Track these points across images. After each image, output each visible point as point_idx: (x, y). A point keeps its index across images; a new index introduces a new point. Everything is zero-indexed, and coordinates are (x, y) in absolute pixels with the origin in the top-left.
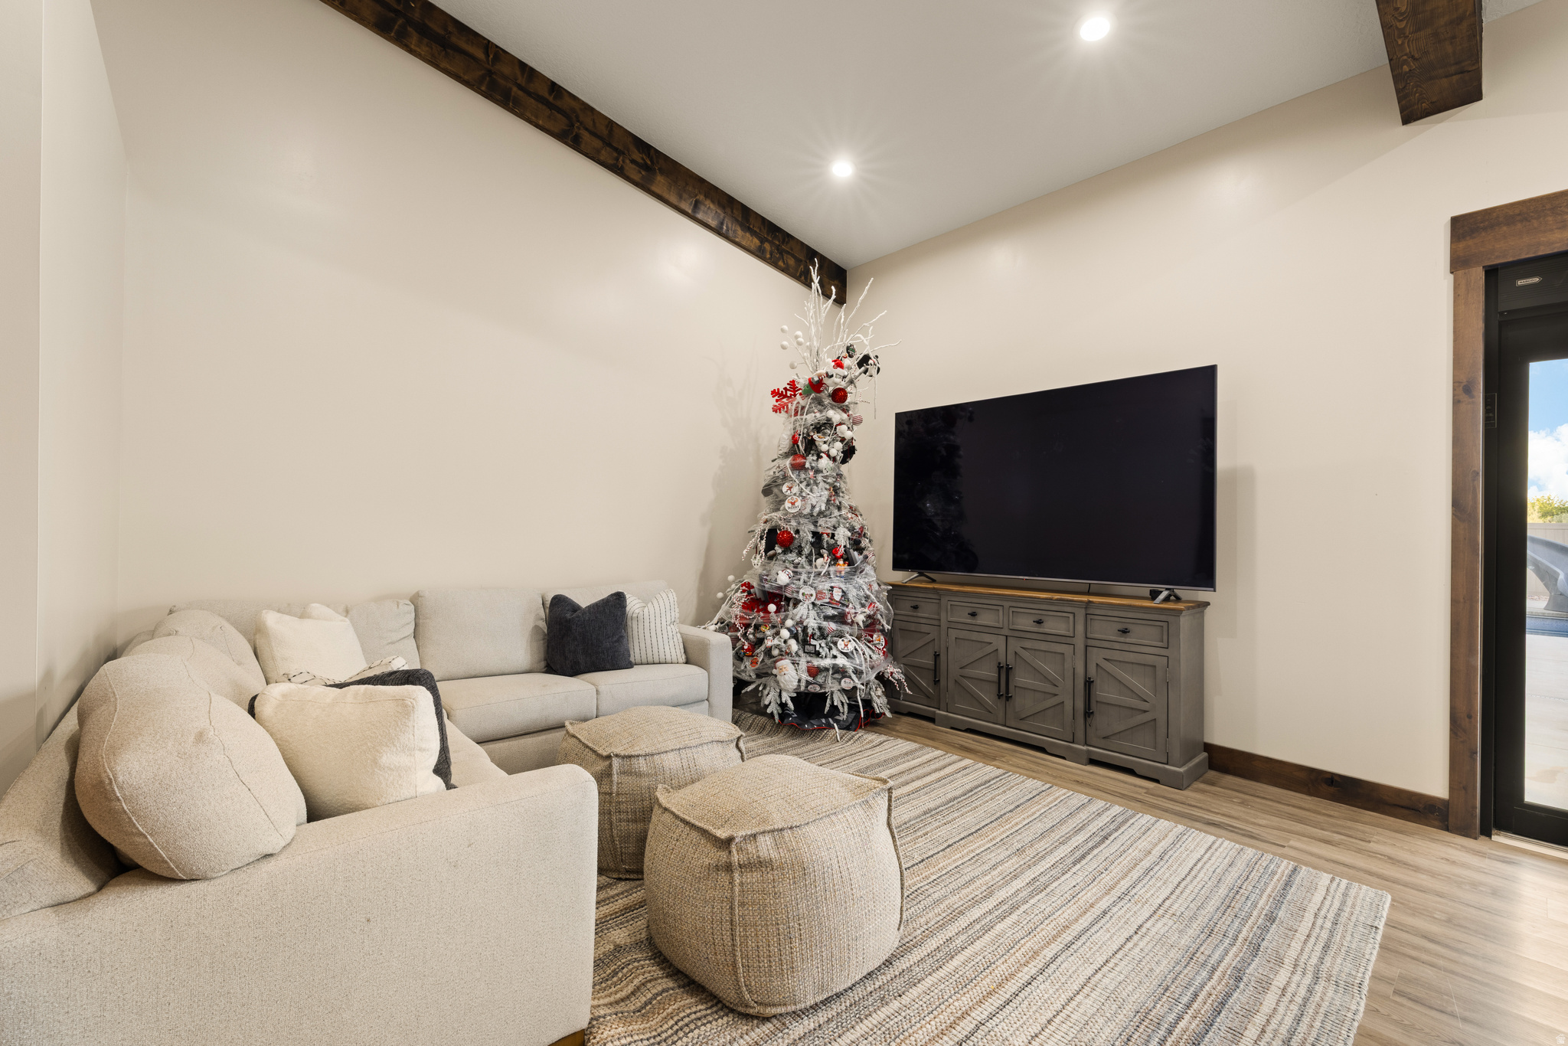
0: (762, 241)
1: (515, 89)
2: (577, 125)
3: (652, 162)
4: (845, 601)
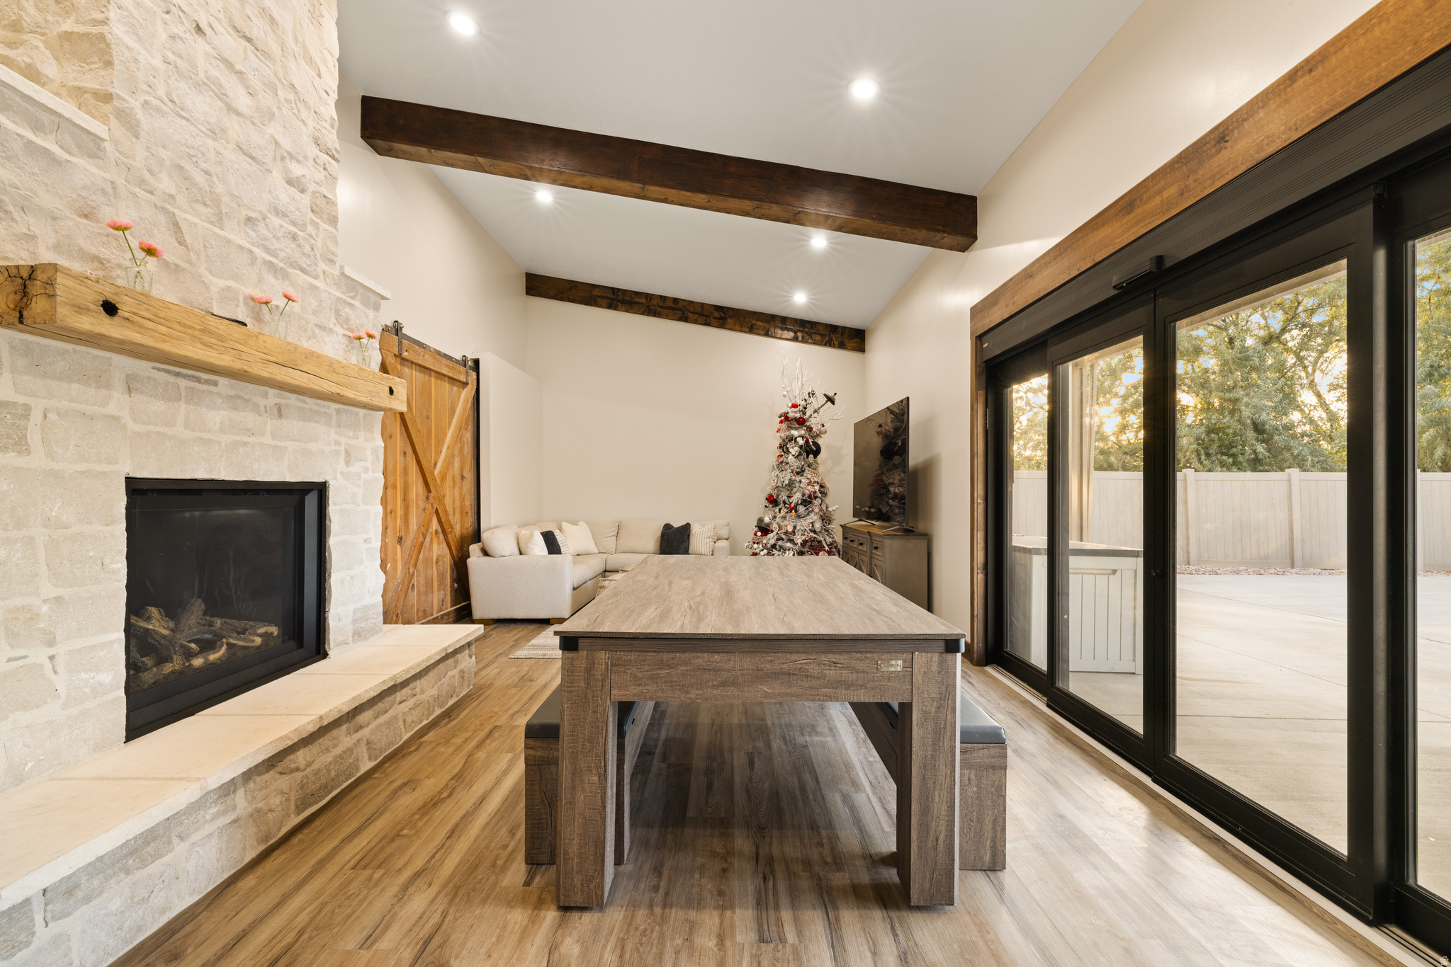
1: (658, 309)
2: (686, 312)
3: (725, 315)
4: (793, 533)
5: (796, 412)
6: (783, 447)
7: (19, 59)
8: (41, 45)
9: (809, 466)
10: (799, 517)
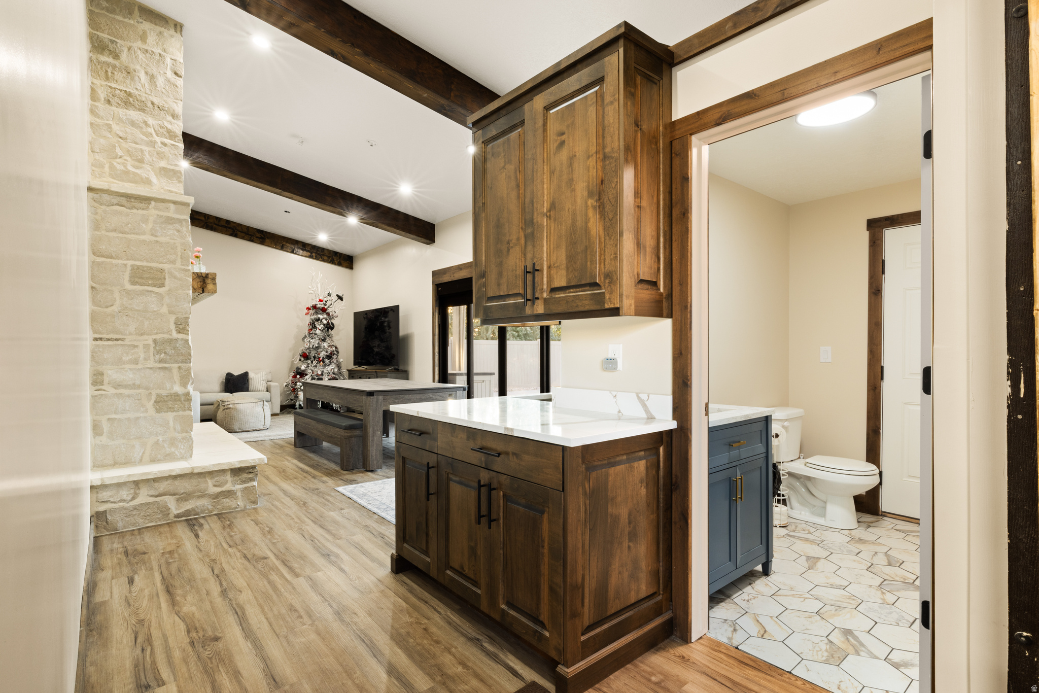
0: (311, 253)
1: (214, 225)
2: (236, 231)
3: (264, 235)
4: (322, 375)
5: (322, 304)
6: (313, 325)
7: (142, 175)
8: (150, 170)
9: (328, 336)
10: (325, 365)
